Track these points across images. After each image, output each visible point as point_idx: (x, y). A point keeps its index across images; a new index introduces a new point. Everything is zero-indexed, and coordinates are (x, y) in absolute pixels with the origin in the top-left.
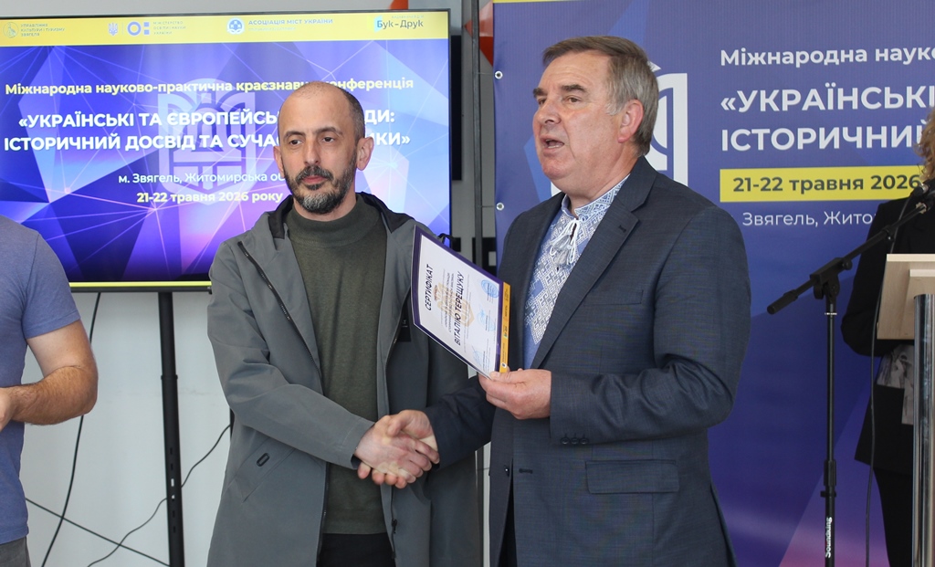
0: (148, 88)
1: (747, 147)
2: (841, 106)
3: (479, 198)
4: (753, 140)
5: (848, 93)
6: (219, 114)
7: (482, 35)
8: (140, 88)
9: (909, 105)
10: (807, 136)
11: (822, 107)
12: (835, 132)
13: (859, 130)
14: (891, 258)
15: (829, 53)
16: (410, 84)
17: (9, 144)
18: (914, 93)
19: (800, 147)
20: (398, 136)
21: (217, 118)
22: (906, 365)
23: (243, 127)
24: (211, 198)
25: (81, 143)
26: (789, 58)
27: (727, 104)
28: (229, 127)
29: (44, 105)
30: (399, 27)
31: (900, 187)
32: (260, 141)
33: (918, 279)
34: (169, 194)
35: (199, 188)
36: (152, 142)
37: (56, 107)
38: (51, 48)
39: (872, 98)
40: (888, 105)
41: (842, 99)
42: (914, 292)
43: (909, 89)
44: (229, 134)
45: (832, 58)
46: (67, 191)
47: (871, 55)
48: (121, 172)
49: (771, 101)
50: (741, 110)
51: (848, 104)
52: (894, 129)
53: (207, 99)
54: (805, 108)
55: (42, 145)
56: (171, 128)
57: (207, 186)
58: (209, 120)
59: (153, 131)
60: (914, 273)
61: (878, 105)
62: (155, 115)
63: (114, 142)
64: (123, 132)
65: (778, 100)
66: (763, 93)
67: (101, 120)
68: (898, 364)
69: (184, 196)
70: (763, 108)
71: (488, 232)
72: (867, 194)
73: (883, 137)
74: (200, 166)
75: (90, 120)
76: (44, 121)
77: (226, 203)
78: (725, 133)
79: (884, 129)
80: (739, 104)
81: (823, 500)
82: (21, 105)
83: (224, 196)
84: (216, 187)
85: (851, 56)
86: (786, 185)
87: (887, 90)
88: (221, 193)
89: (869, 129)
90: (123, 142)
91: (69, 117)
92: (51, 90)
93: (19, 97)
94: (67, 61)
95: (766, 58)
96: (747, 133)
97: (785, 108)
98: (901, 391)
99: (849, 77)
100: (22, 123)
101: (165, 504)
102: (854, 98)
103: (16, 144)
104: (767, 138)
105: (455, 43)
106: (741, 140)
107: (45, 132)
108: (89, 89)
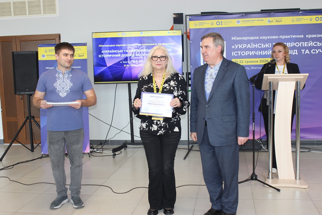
0: (126, 45)
1: (237, 55)
2: (254, 47)
3: (187, 65)
4: (238, 53)
5: (255, 45)
6: (139, 50)
7: (188, 35)
8: (124, 45)
9: (266, 47)
10: (248, 53)
11: (250, 47)
12: (253, 52)
13: (257, 52)
14: (264, 75)
15: (252, 37)
16: (174, 44)
17: (100, 56)
18: (267, 45)
19: (247, 55)
20: (172, 53)
21: (138, 50)
22: (267, 94)
23: (143, 52)
24: (138, 66)
25: (113, 56)
26: (244, 38)
27: (233, 47)
28: (141, 52)
29: (106, 49)
30: (172, 33)
31: (265, 62)
32: (146, 55)
33: (269, 79)
34: (130, 65)
35: (135, 64)
36: (126, 55)
37: (108, 49)
38: (107, 38)
39: (260, 46)
40: (262, 47)
41: (254, 46)
42: (269, 81)
43: (266, 44)
44: (141, 54)
45: (252, 38)
46: (111, 65)
47: (259, 38)
48: (121, 61)
49: (241, 46)
50: (236, 48)
51: (255, 47)
52: (264, 51)
53: (137, 47)
54: (247, 48)
55: (106, 56)
56: (130, 52)
57: (137, 63)
58: (137, 51)
59: (127, 53)
60: (269, 78)
61: (261, 47)
62: (127, 50)
63: (119, 55)
64: (121, 53)
65: (242, 46)
66: (240, 45)
67: (117, 51)
68: (265, 94)
69: (132, 65)
70: (240, 48)
71: (189, 71)
72: (259, 63)
73: (262, 53)
74: (135, 60)
75: (115, 51)
76: (106, 52)
77: (140, 66)
78: (233, 52)
79: (262, 51)
80: (235, 47)
81: (252, 120)
82: (102, 49)
83: (140, 65)
84: (139, 64)
85: (255, 38)
86: (244, 62)
87: (262, 44)
88: (139, 65)
89: (259, 51)
90: (121, 55)
91: (111, 51)
92: (107, 46)
93: (101, 47)
94: (110, 40)
95: (240, 38)
96: (237, 52)
97: (244, 48)
98: (266, 99)
99: (255, 42)
100: (102, 52)
101: (130, 123)
102: (256, 46)
103: (101, 56)
104: (240, 53)
105: (183, 36)
106: (236, 54)
107: (106, 54)
108: (114, 46)
